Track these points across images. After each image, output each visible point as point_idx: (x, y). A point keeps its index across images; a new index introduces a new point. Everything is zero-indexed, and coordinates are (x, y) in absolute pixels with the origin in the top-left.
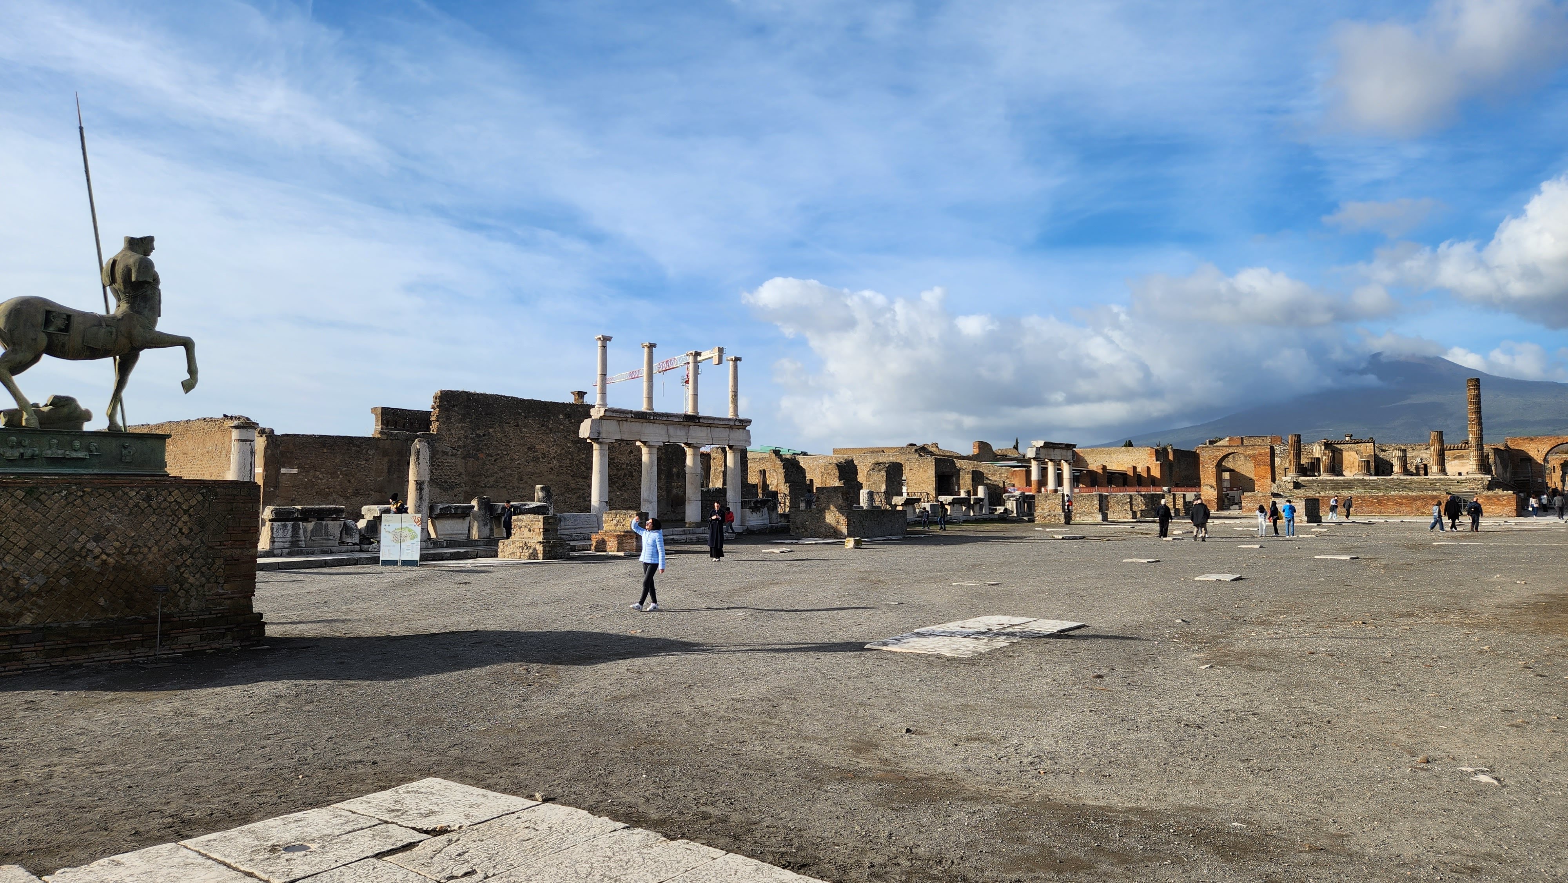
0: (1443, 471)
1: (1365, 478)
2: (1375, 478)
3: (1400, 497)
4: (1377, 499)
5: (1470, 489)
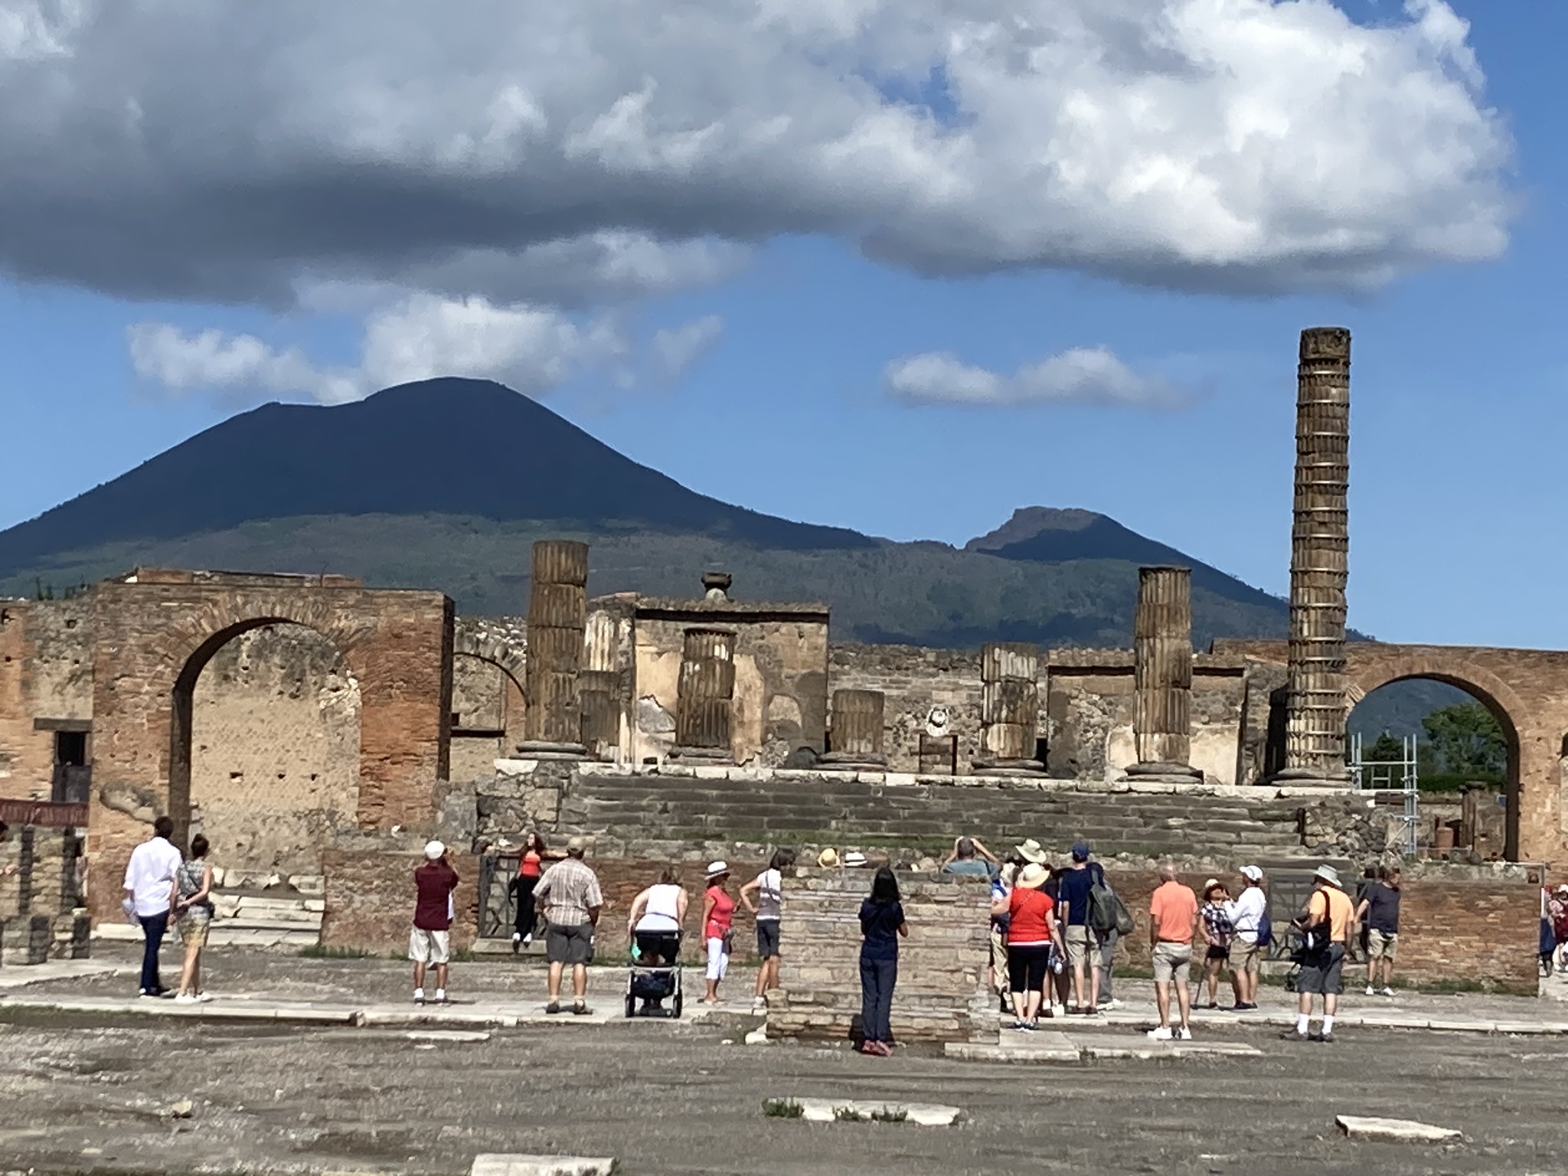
0: (1177, 757)
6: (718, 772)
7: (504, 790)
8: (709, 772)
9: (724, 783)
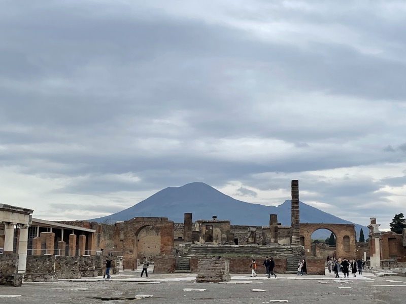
0: (276, 242)
1: (231, 246)
6: (211, 246)
7: (180, 249)
8: (209, 245)
9: (212, 247)
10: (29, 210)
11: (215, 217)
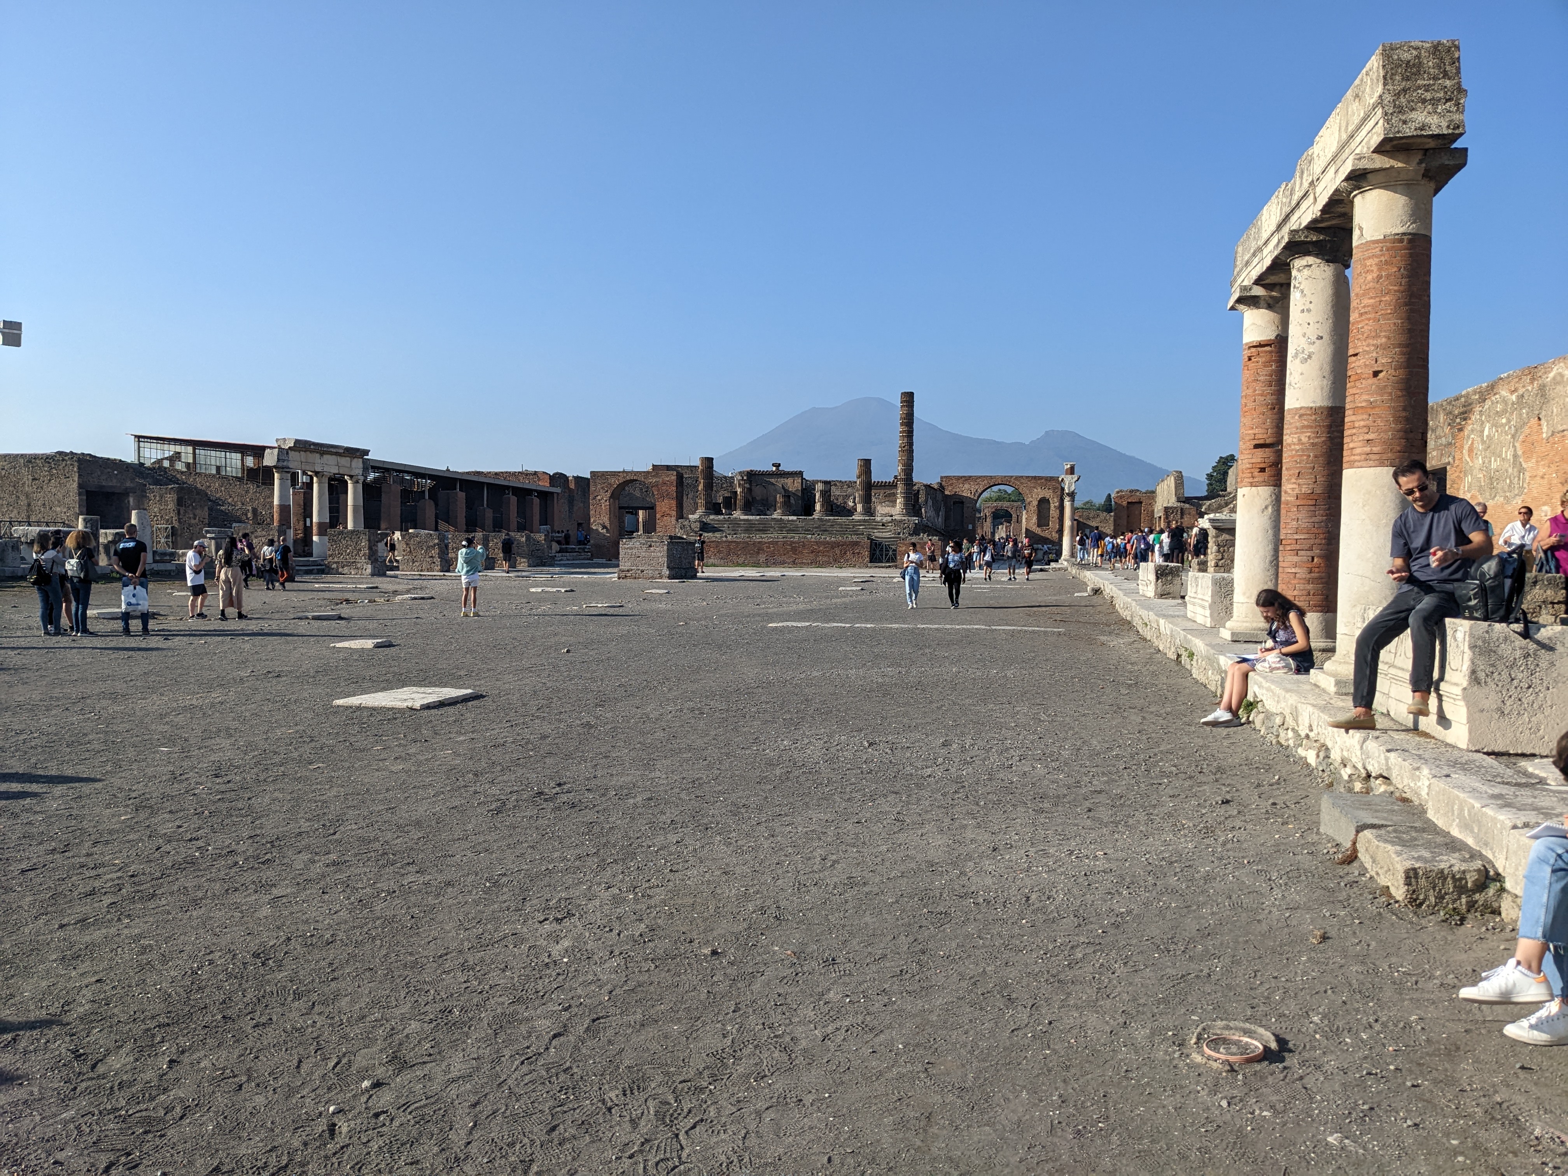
0: (869, 511)
2: (795, 518)
3: (817, 543)
4: (791, 545)
5: (895, 534)
10: (358, 450)
11: (777, 466)
